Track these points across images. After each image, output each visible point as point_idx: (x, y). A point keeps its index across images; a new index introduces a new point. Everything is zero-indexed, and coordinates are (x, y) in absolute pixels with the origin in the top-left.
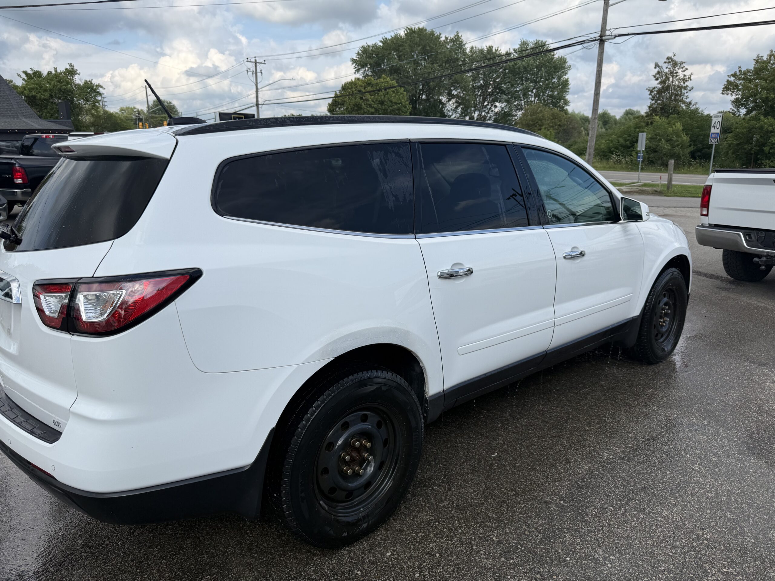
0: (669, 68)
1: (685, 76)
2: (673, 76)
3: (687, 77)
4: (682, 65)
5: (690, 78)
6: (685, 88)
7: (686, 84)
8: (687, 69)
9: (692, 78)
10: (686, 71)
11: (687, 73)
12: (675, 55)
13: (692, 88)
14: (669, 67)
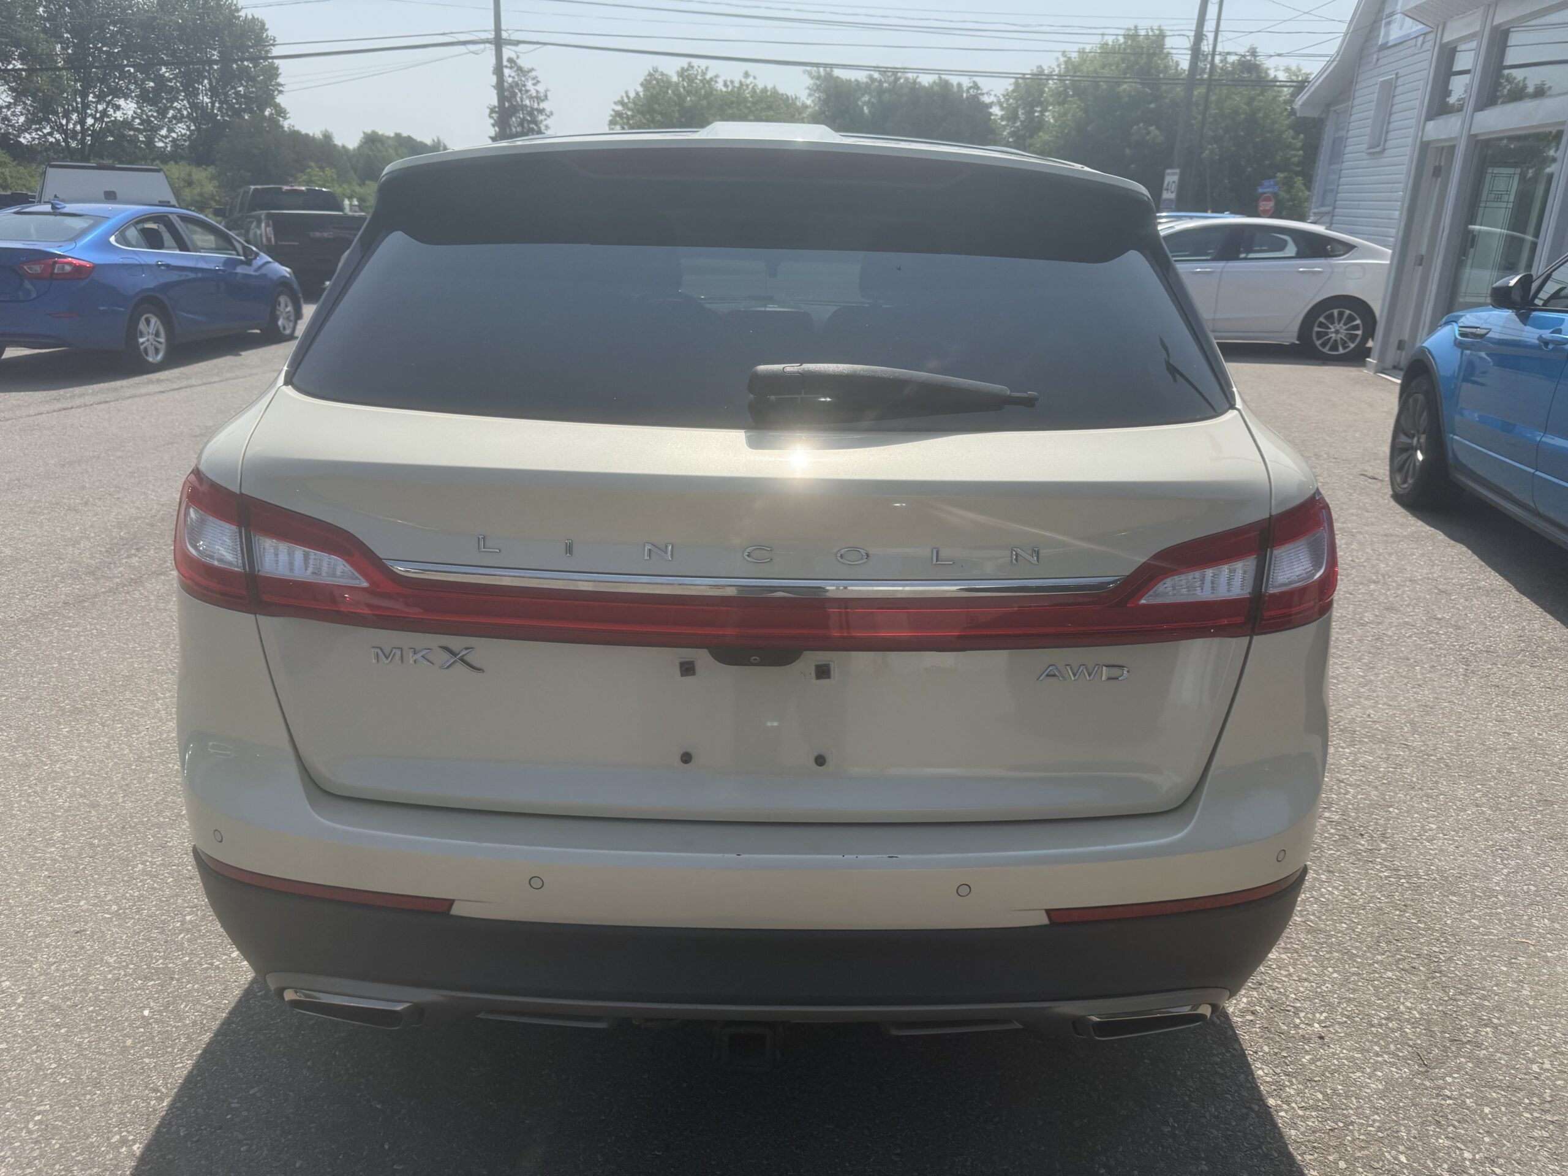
0: (513, 77)
1: (537, 92)
2: (520, 91)
3: (542, 95)
4: (533, 74)
5: (546, 96)
6: (541, 111)
7: (542, 105)
8: (538, 82)
9: (549, 98)
10: (539, 85)
11: (541, 88)
12: (518, 57)
13: (552, 113)
14: (513, 74)
